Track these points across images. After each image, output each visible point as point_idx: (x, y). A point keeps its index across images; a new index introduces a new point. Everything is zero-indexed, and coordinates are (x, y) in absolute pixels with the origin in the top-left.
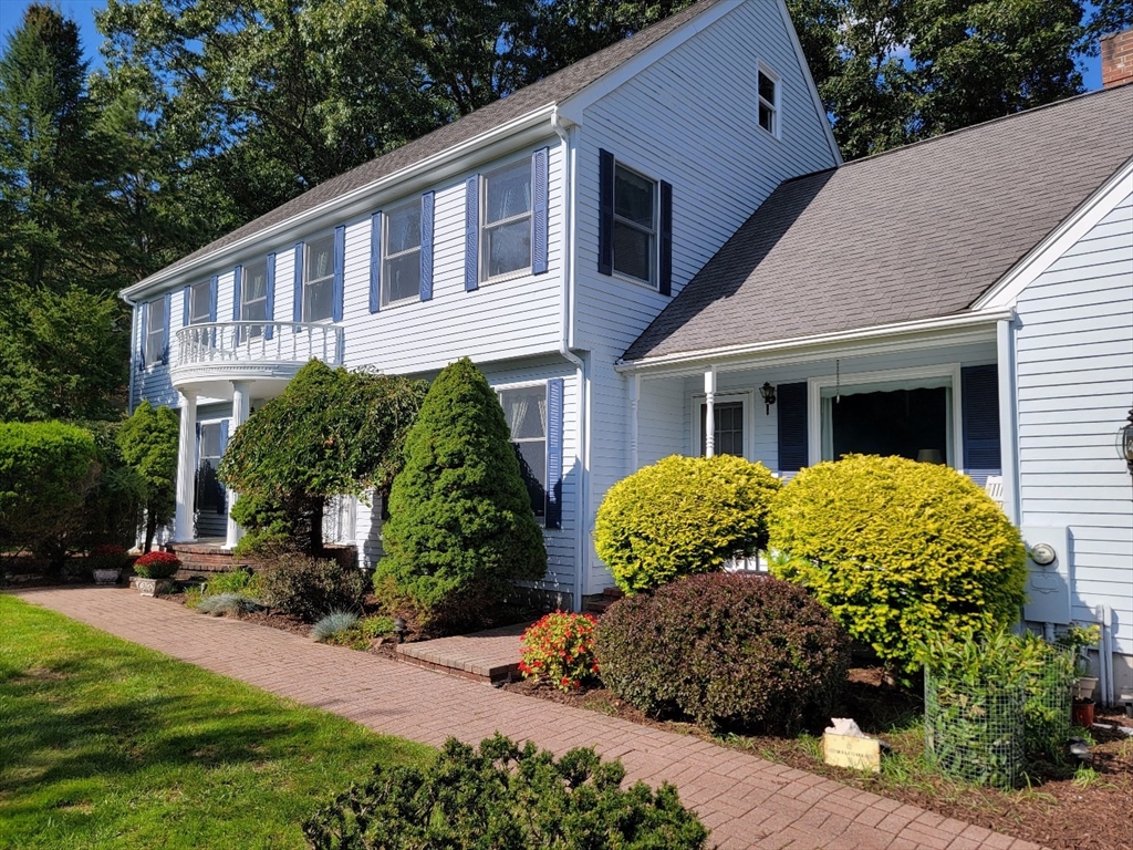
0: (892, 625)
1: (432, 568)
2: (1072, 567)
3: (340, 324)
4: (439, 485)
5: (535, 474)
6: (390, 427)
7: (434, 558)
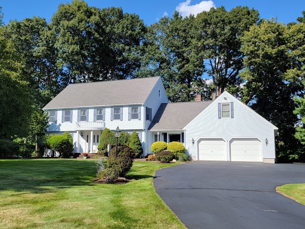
0: (176, 154)
2: (189, 150)
3: (104, 122)
4: (135, 144)
7: (136, 151)
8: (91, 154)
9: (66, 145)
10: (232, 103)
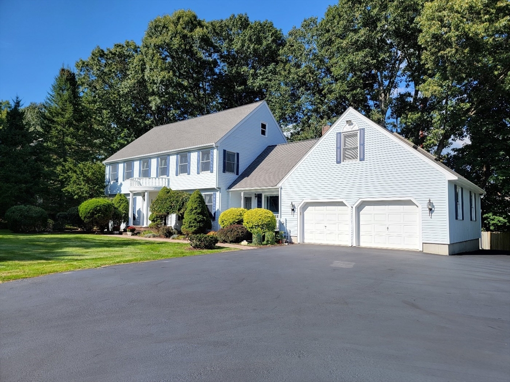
1: (192, 226)
2: (286, 225)
3: (168, 177)
4: (193, 213)
5: (210, 211)
6: (183, 202)
7: (192, 225)
8: (145, 228)
9: (103, 213)
10: (362, 130)
